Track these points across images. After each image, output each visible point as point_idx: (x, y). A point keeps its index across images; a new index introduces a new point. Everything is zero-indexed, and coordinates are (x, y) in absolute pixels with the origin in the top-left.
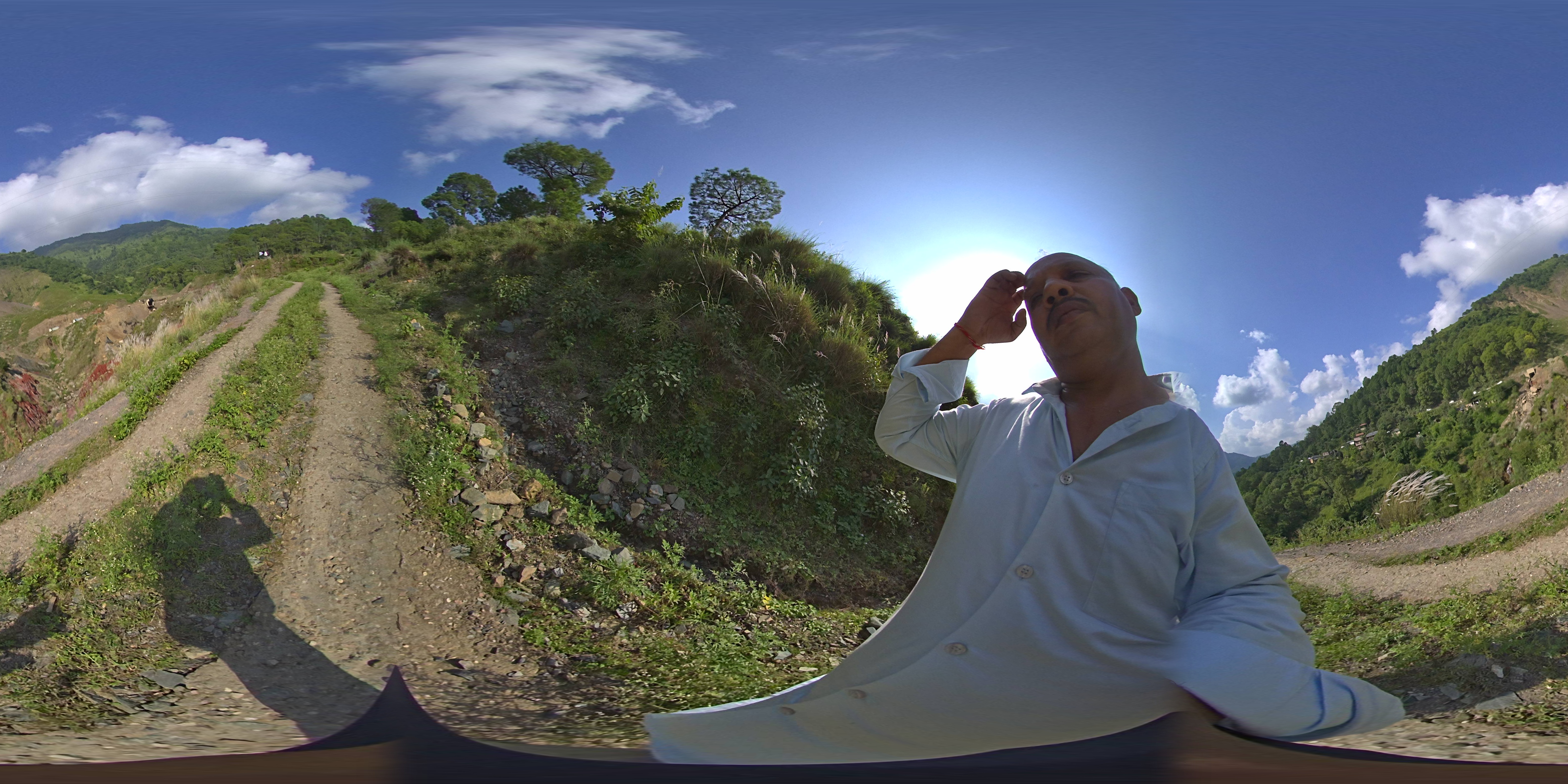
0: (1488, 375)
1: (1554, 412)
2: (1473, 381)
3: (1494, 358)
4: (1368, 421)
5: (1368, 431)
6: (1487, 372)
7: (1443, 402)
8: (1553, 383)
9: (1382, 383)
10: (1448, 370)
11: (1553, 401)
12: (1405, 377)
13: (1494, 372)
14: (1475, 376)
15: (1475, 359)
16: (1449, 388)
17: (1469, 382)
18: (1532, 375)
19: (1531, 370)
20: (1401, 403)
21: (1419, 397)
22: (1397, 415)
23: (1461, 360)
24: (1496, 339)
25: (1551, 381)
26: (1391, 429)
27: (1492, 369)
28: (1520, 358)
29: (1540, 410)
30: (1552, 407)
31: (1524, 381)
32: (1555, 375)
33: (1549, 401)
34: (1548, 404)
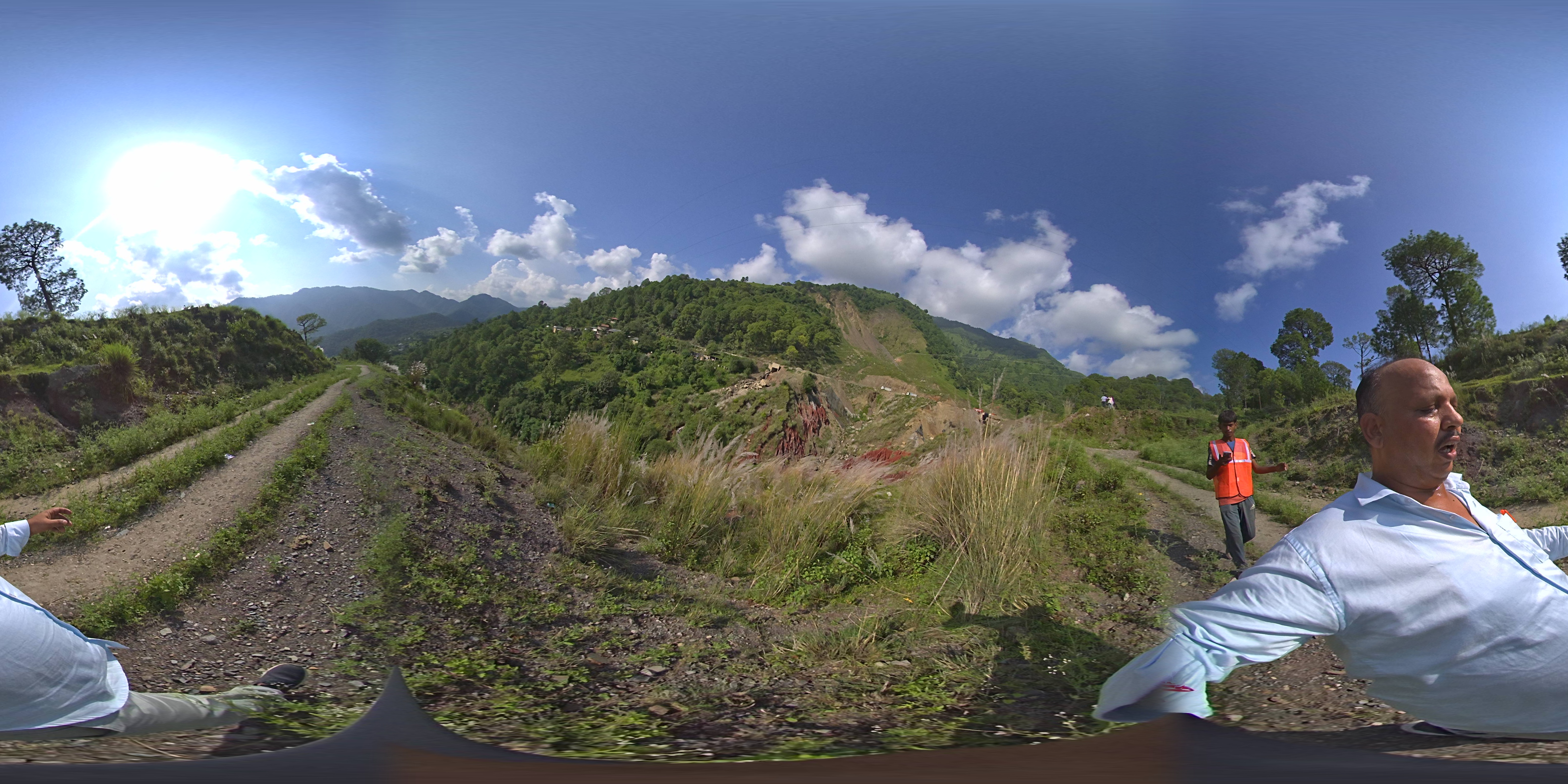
0: (744, 344)
1: (753, 414)
2: (728, 341)
3: (760, 334)
4: (622, 318)
5: (615, 326)
6: (745, 341)
7: (691, 342)
8: (777, 389)
9: (656, 292)
10: (715, 316)
11: (762, 404)
12: (680, 300)
13: (750, 345)
14: (734, 338)
15: (744, 323)
16: (705, 333)
17: (724, 339)
18: (775, 370)
19: (777, 366)
20: (659, 319)
21: (675, 323)
22: (647, 326)
23: (732, 316)
24: (776, 319)
25: (778, 385)
26: (634, 335)
27: (749, 341)
28: (783, 349)
29: (745, 403)
30: (757, 408)
31: (764, 371)
32: (785, 383)
33: (759, 401)
34: (756, 403)
